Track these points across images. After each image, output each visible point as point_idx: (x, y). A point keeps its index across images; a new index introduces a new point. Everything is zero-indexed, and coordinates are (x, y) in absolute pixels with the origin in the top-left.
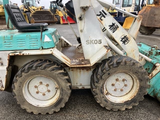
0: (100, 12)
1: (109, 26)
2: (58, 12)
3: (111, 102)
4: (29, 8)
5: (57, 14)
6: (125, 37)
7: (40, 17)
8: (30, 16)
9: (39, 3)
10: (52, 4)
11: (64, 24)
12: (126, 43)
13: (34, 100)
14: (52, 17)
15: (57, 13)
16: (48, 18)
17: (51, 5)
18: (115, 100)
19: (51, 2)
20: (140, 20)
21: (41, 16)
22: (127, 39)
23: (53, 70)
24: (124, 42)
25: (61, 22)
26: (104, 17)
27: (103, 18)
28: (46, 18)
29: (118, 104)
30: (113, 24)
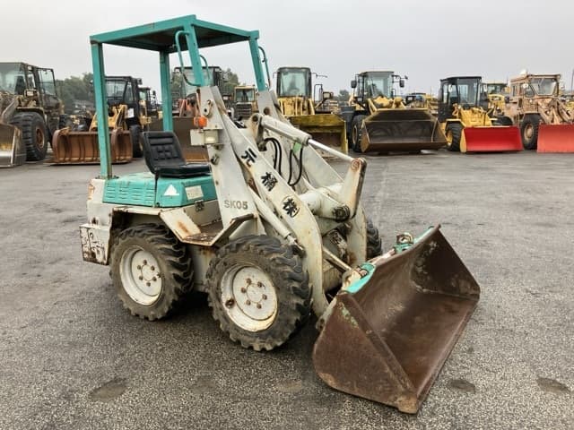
0: (246, 152)
1: (263, 178)
2: (460, 114)
3: (235, 325)
4: (367, 103)
5: (455, 118)
6: (290, 201)
7: (391, 129)
8: (362, 126)
9: (402, 85)
10: (445, 87)
11: (469, 153)
12: (293, 214)
13: (135, 289)
14: (431, 129)
15: (457, 115)
16: (419, 131)
17: (442, 90)
18: (244, 323)
19: (442, 81)
20: (356, 169)
21: (395, 127)
22: (295, 206)
23: (153, 241)
24: (290, 212)
25: (463, 146)
26: (253, 161)
27: (251, 162)
28: (409, 133)
29: (246, 333)
30: (268, 175)
